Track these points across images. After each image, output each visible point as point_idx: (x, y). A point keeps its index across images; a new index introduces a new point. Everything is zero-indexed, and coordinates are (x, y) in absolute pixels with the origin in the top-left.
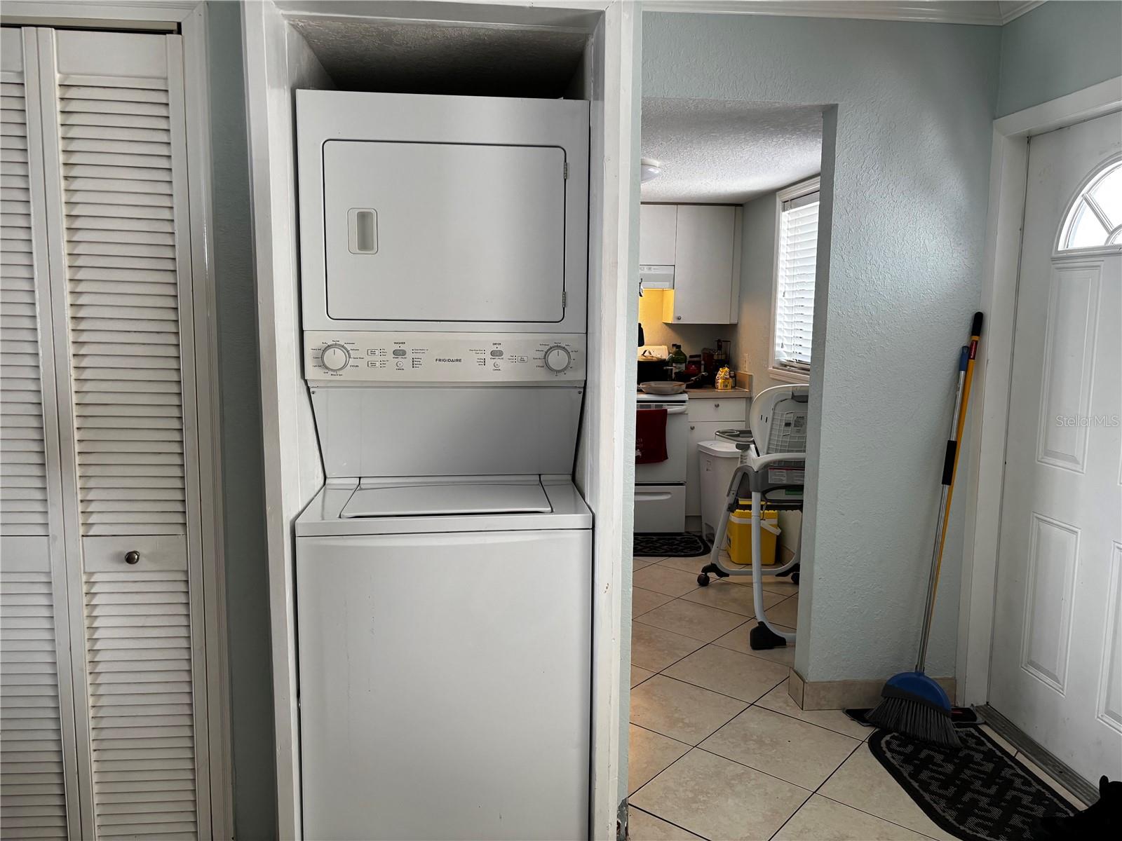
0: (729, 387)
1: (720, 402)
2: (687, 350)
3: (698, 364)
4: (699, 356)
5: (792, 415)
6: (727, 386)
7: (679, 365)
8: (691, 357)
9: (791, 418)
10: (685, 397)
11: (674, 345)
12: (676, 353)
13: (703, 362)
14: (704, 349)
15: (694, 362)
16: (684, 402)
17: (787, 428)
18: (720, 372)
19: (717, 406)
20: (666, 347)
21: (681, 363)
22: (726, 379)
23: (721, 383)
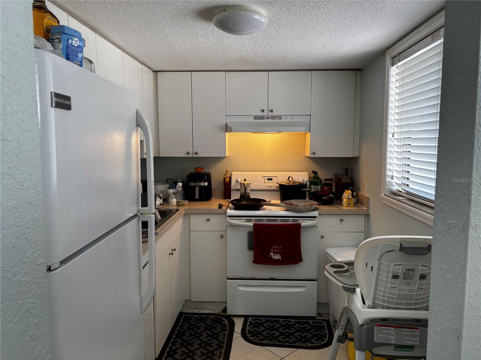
0: (352, 204)
1: (344, 218)
2: (323, 175)
3: (330, 185)
4: (332, 179)
5: (401, 267)
6: (350, 204)
7: (316, 187)
8: (326, 180)
9: (400, 270)
10: (316, 213)
11: (313, 172)
12: (314, 178)
13: (334, 184)
14: (336, 174)
15: (327, 184)
16: (315, 217)
17: (394, 281)
18: (345, 193)
19: (342, 220)
20: (307, 173)
21: (318, 185)
22: (350, 199)
23: (345, 202)
